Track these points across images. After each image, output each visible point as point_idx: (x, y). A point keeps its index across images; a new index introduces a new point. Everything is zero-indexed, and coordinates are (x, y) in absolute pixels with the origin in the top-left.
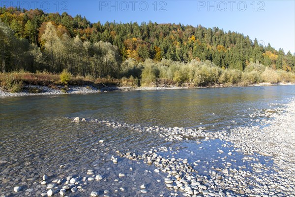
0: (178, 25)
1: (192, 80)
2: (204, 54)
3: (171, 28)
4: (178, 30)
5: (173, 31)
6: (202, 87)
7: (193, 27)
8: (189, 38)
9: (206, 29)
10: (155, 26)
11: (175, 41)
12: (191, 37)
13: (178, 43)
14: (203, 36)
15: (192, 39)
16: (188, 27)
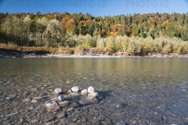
0: (156, 14)
1: (126, 49)
2: (173, 33)
3: (150, 16)
4: (155, 17)
5: (151, 18)
6: (139, 57)
7: (168, 14)
8: (164, 22)
9: (180, 14)
10: (137, 16)
11: (150, 24)
12: (165, 21)
13: (153, 26)
14: (176, 20)
15: (166, 22)
16: (164, 14)
